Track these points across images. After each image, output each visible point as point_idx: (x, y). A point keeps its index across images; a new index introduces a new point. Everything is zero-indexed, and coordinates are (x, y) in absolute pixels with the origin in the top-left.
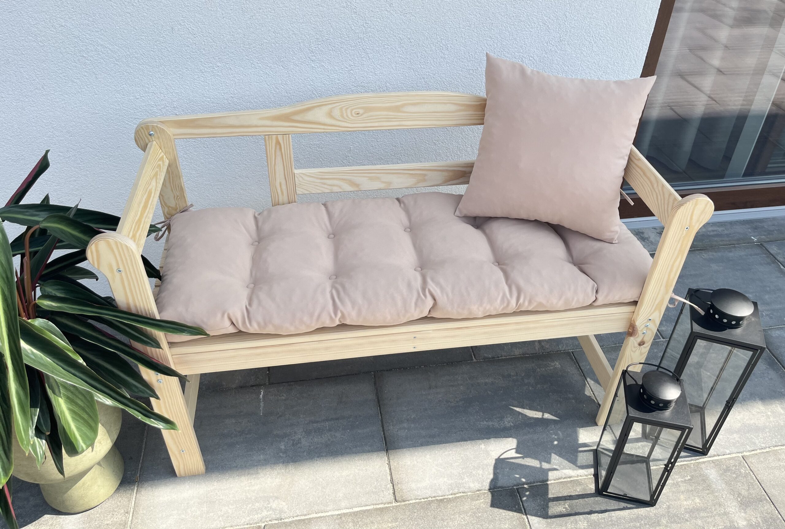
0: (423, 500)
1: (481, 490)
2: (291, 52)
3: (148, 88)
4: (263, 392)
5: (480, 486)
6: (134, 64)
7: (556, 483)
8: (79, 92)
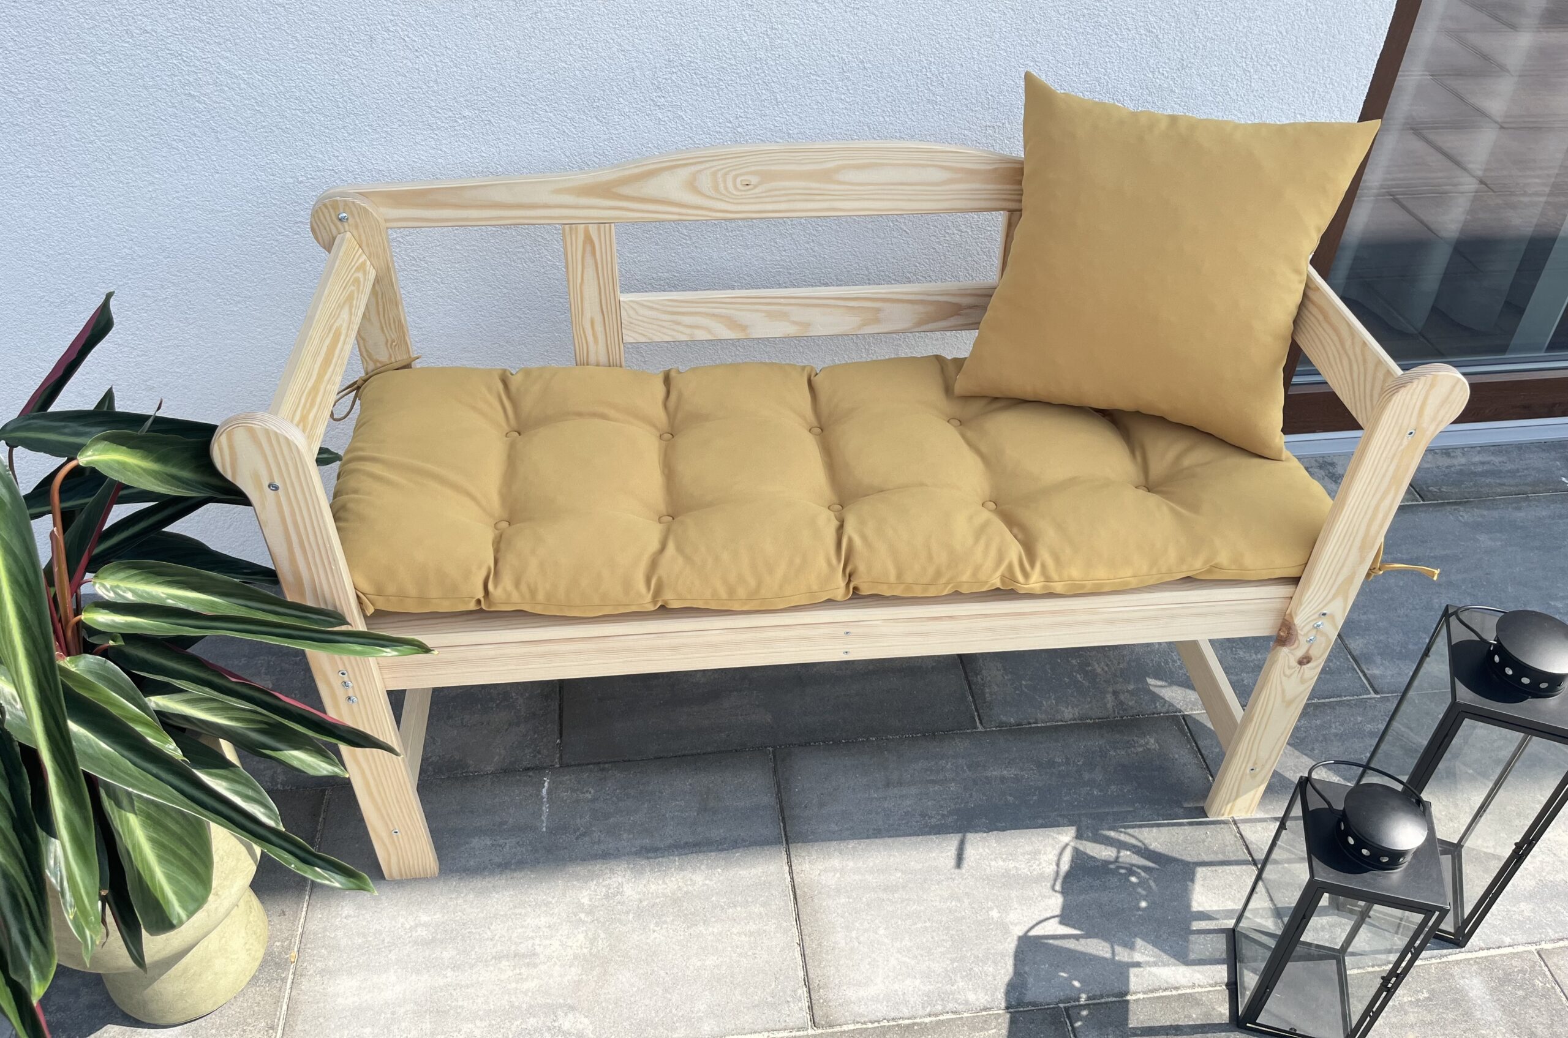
0: (870, 1025)
1: (990, 1009)
2: (615, 89)
3: (322, 161)
4: (549, 783)
5: (989, 1000)
6: (293, 112)
7: (1148, 998)
8: (183, 168)
